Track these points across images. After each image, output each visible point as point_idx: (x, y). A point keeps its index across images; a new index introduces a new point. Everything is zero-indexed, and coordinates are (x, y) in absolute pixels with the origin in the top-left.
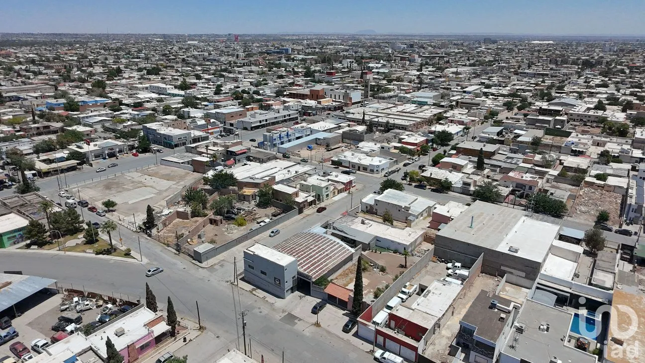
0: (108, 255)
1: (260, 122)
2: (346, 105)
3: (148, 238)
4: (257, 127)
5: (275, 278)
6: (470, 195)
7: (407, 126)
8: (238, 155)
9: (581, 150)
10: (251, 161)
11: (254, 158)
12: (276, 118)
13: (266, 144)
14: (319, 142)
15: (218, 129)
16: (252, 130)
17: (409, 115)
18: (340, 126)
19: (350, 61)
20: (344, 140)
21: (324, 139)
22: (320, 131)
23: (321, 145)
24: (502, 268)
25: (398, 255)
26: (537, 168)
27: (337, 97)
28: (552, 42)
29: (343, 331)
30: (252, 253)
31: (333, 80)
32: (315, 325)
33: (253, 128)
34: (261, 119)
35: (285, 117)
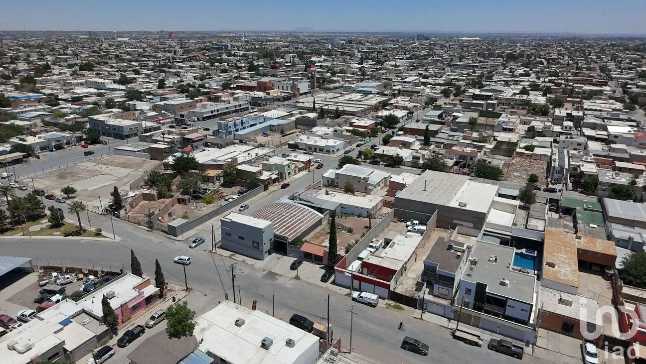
0: (77, 236)
1: (212, 112)
2: (295, 96)
3: (118, 219)
4: (209, 118)
5: (253, 242)
6: (420, 168)
7: (355, 112)
8: (195, 142)
9: (511, 128)
10: (209, 147)
11: (212, 144)
12: (227, 108)
13: (222, 132)
14: (273, 129)
15: (169, 120)
16: (204, 120)
17: (356, 102)
18: (292, 114)
19: (292, 56)
20: (297, 126)
21: (279, 125)
22: (273, 119)
23: (275, 131)
24: (454, 221)
25: (361, 219)
26: (475, 143)
27: (285, 88)
28: (478, 38)
29: (321, 281)
30: (230, 221)
31: (278, 73)
32: (295, 278)
33: (204, 119)
34: (213, 109)
35: (236, 108)
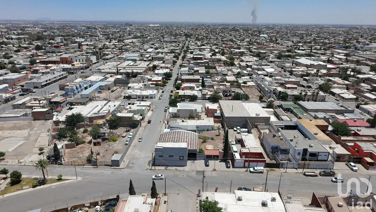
0: (43, 185)
1: (46, 81)
2: (91, 65)
3: (62, 166)
4: (45, 85)
5: (180, 156)
6: (207, 100)
7: (141, 72)
8: (61, 103)
9: (225, 73)
10: (74, 105)
11: (76, 103)
12: (55, 77)
13: (71, 94)
14: (102, 88)
15: (18, 90)
16: (42, 88)
18: (106, 77)
20: (116, 84)
21: (106, 85)
22: (97, 82)
23: (104, 90)
24: (256, 124)
25: (209, 131)
26: (220, 83)
27: (81, 61)
28: (158, 25)
29: (227, 168)
30: (162, 148)
31: (61, 51)
32: (213, 170)
33: (43, 86)
34: (47, 80)
35: (60, 77)
